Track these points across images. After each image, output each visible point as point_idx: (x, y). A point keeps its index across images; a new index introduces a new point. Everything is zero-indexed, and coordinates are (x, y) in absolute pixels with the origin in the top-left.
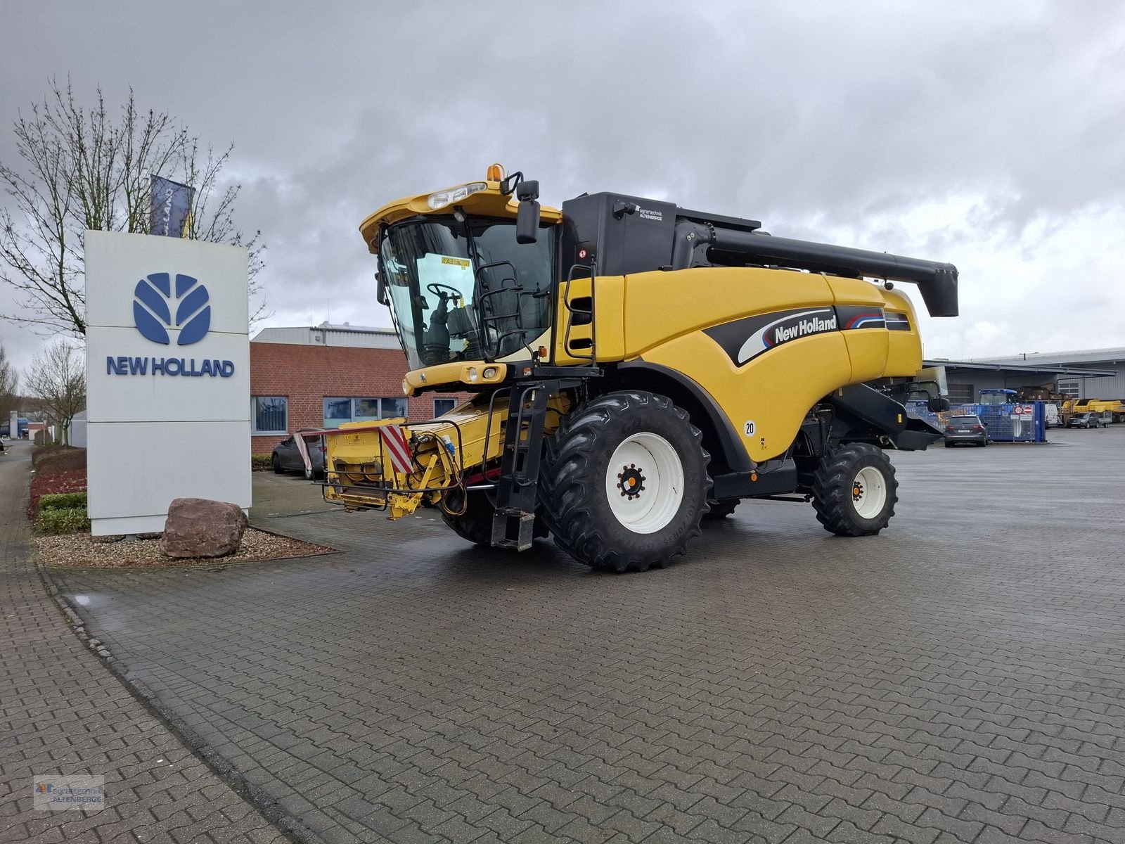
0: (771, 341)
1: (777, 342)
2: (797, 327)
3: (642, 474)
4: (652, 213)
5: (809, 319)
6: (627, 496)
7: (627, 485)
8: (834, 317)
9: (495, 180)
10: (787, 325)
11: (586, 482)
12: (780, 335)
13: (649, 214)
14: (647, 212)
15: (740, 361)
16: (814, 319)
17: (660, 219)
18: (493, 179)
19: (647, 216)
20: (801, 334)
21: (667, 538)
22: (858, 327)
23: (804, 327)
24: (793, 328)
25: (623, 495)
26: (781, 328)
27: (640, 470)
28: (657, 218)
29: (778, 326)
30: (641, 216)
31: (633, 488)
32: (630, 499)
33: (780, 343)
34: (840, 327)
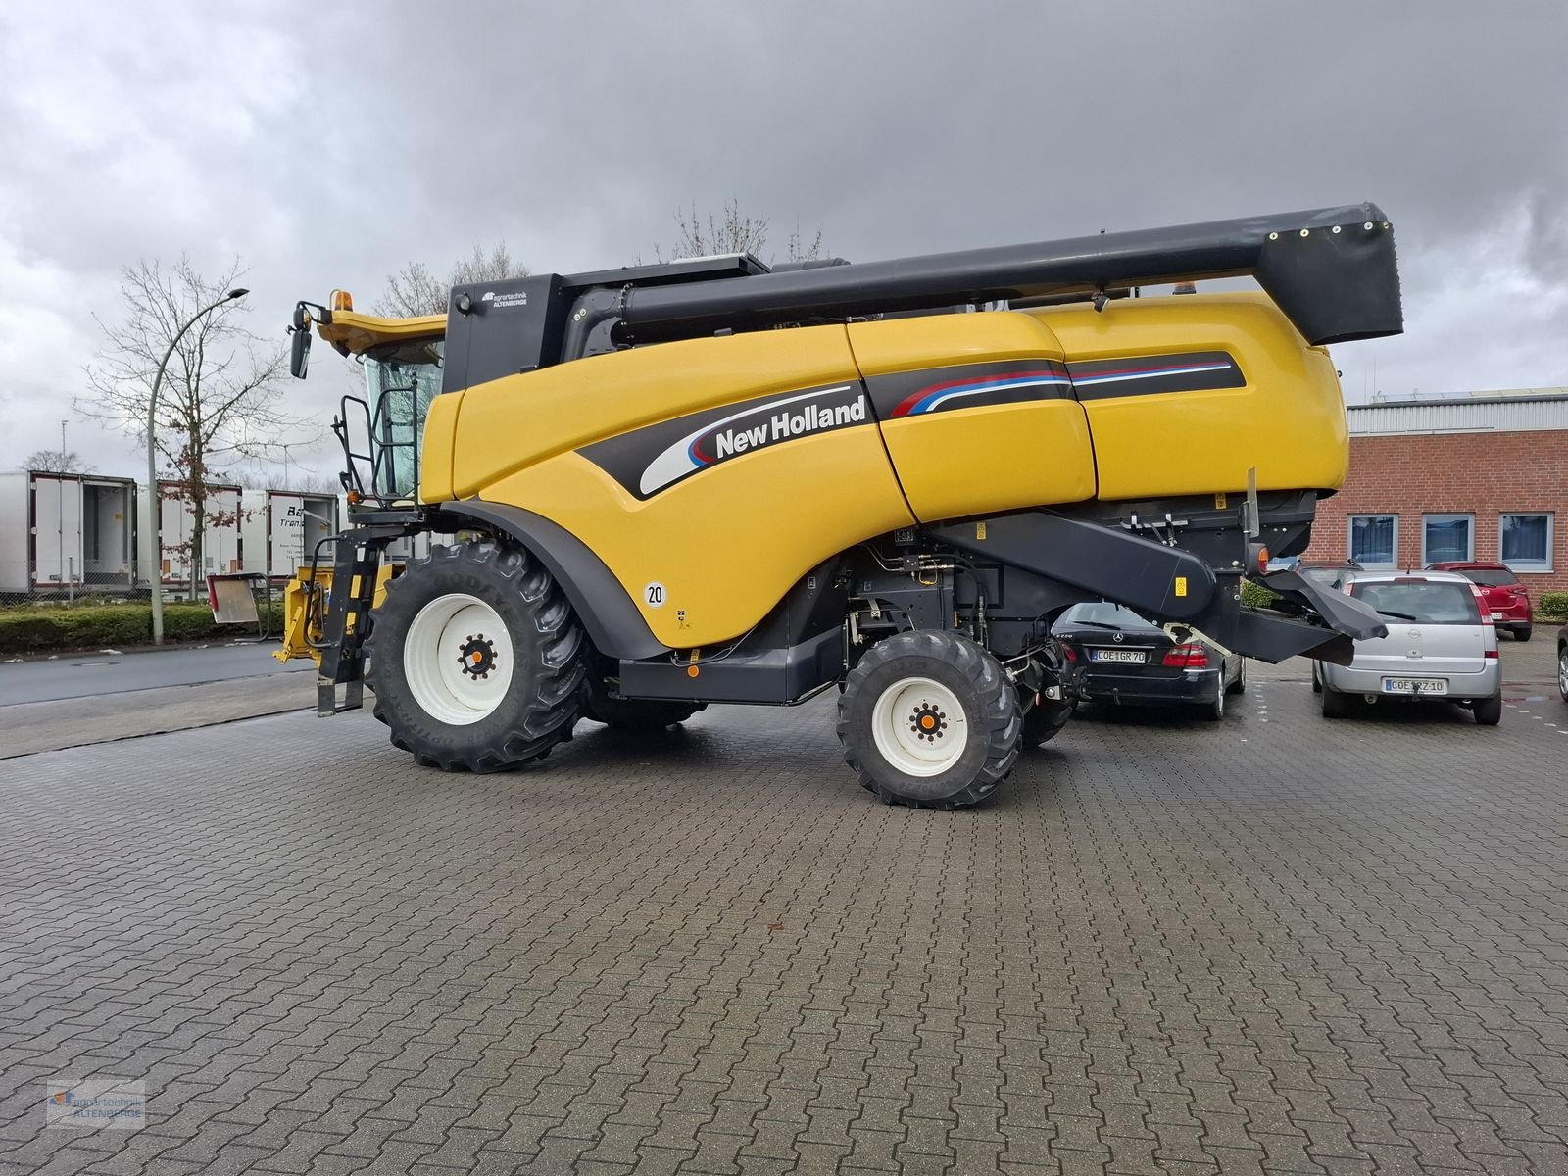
0: (706, 455)
1: (720, 455)
2: (765, 427)
3: (493, 648)
4: (512, 297)
5: (796, 410)
6: (470, 675)
7: (471, 661)
8: (862, 398)
9: (345, 309)
10: (739, 427)
11: (373, 650)
12: (724, 444)
13: (508, 300)
14: (505, 297)
15: (645, 490)
16: (807, 409)
17: (524, 302)
18: (342, 307)
19: (504, 304)
20: (776, 436)
21: (475, 735)
22: (931, 407)
23: (781, 425)
24: (757, 429)
25: (465, 672)
26: (730, 433)
27: (491, 643)
28: (519, 302)
29: (723, 430)
30: (496, 305)
31: (478, 665)
32: (475, 678)
33: (727, 457)
34: (875, 415)
